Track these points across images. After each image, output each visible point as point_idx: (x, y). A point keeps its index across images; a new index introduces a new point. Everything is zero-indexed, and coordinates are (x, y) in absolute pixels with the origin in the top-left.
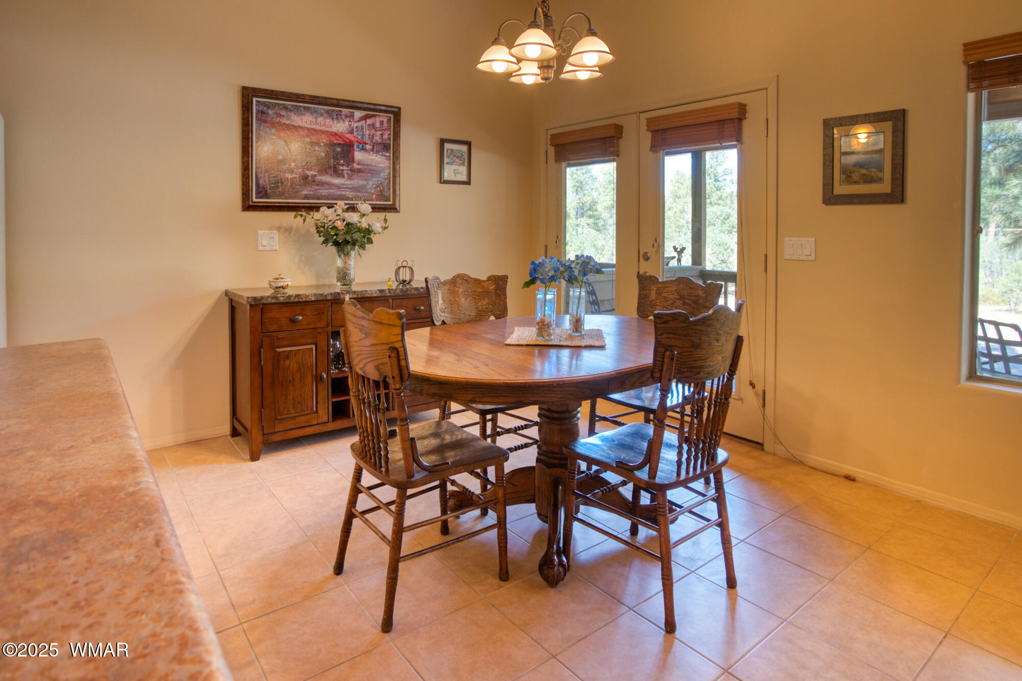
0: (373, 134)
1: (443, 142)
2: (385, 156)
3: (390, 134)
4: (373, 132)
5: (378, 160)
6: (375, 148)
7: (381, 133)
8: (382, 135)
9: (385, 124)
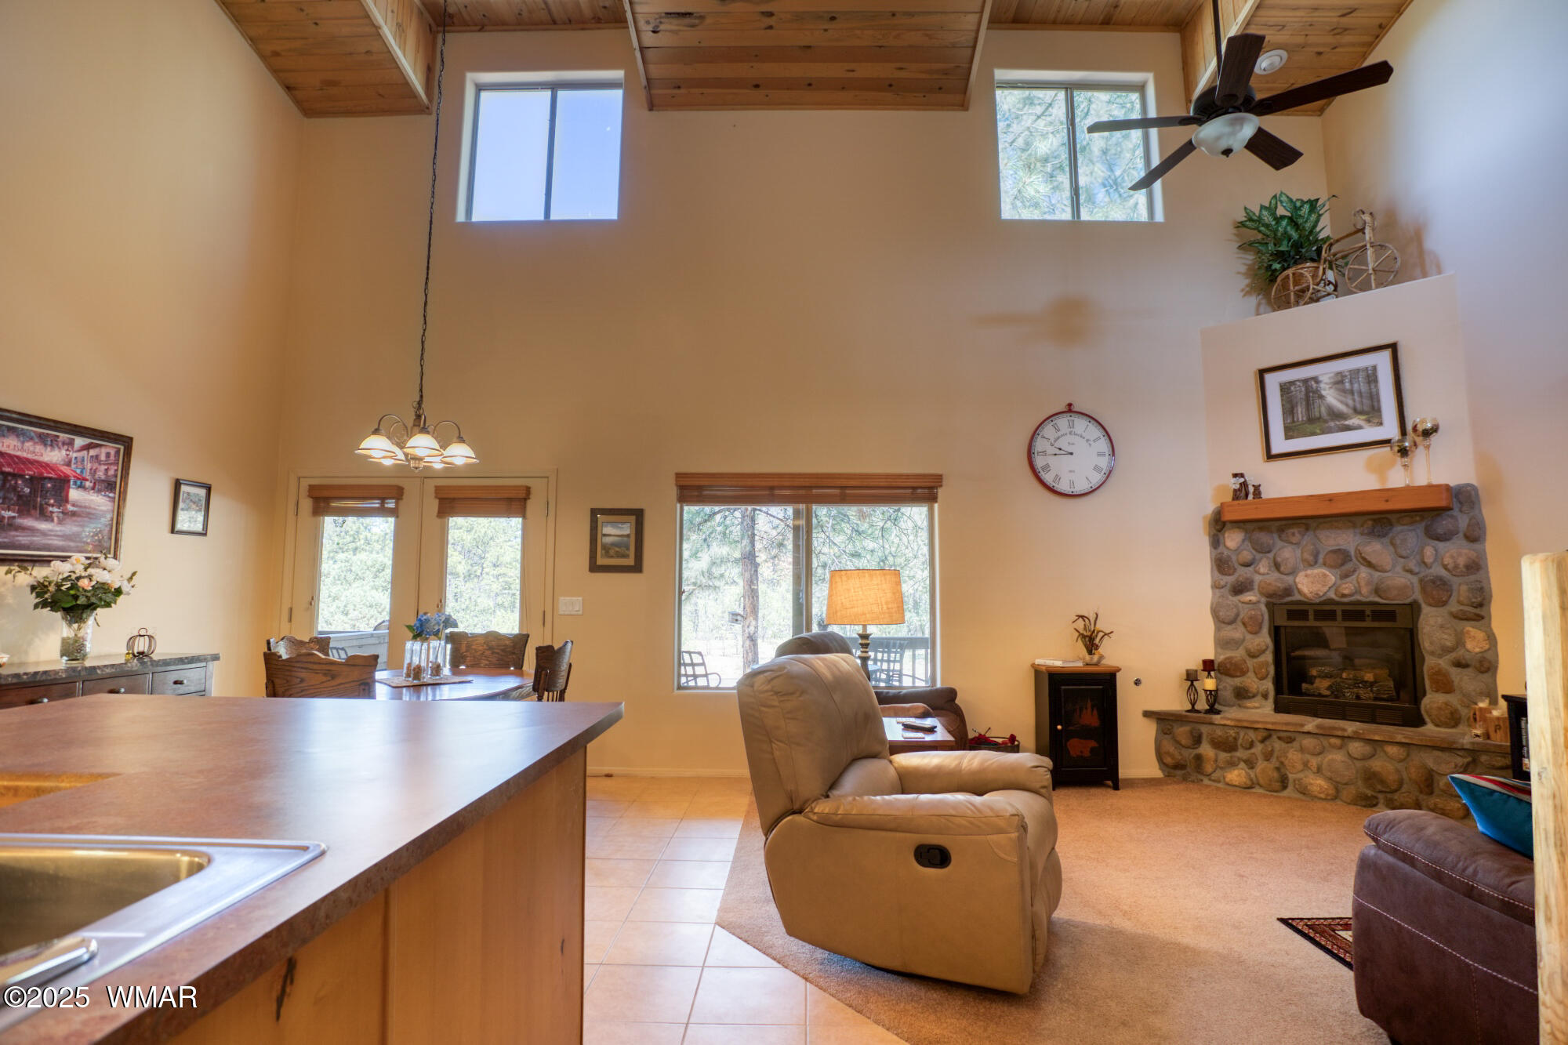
0: (97, 469)
1: (177, 484)
2: (109, 497)
3: (116, 470)
4: (96, 465)
5: (100, 502)
6: (97, 486)
7: (106, 467)
8: (107, 470)
9: (112, 458)
